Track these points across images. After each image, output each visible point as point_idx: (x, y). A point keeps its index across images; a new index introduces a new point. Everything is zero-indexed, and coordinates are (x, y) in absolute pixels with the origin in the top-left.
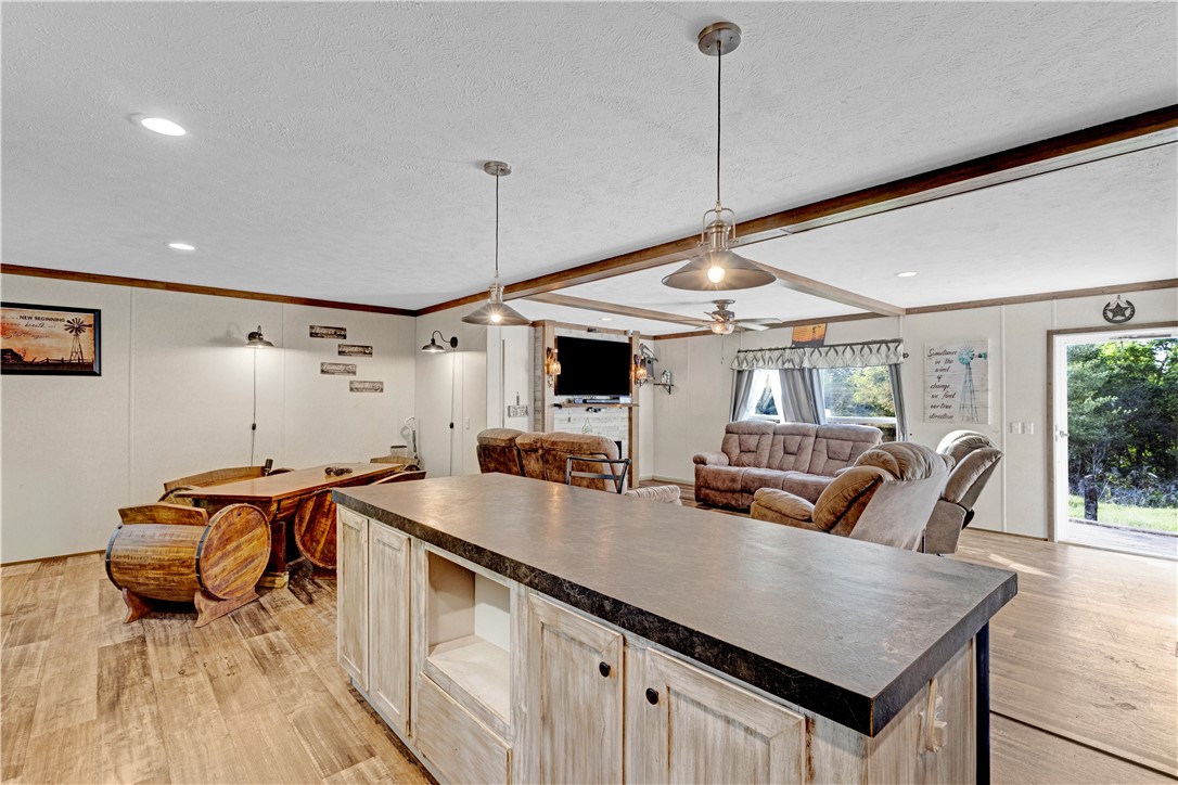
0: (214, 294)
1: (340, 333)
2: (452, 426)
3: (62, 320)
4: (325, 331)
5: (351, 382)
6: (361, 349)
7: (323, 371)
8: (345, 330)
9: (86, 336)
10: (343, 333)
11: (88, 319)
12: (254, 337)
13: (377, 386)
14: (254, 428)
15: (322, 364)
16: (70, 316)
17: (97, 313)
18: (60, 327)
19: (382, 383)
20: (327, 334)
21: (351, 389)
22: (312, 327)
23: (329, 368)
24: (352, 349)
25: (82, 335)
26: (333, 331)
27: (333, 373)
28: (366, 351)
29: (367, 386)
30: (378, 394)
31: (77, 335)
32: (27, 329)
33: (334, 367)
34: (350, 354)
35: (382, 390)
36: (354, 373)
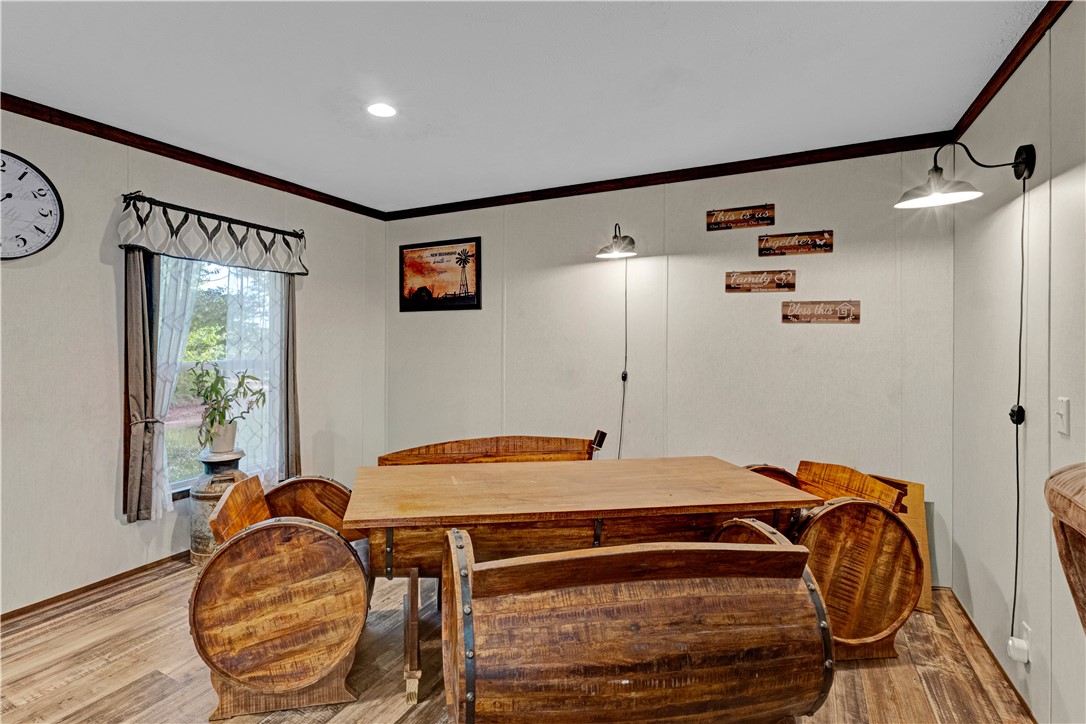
1: (762, 215)
2: (1018, 416)
3: (454, 253)
4: (732, 217)
5: (785, 305)
6: (805, 239)
7: (729, 288)
8: (772, 207)
9: (471, 265)
10: (767, 214)
11: (470, 248)
13: (844, 310)
14: (624, 378)
15: (729, 275)
16: (460, 248)
17: (477, 241)
18: (453, 261)
19: (857, 304)
20: (737, 222)
21: (785, 318)
22: (710, 214)
23: (741, 280)
24: (786, 242)
25: (467, 266)
26: (748, 213)
27: (749, 290)
28: (818, 242)
29: (819, 310)
30: (847, 327)
31: (464, 267)
32: (434, 266)
33: (751, 279)
34: (781, 251)
35: (856, 319)
36: (791, 286)
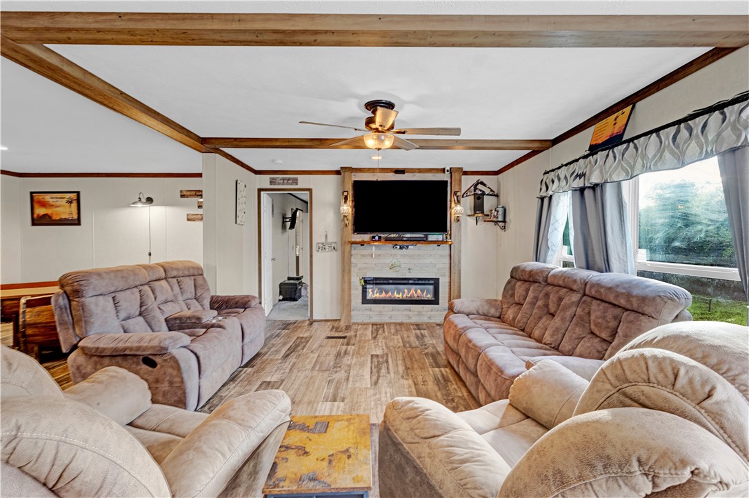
0: (128, 177)
1: (198, 194)
3: (65, 198)
4: (189, 193)
7: (188, 219)
8: (201, 191)
9: (74, 205)
10: (200, 193)
11: (75, 196)
12: (150, 200)
14: (150, 254)
15: (188, 215)
16: (68, 196)
17: (78, 193)
18: (64, 202)
20: (190, 195)
22: (181, 191)
23: (192, 217)
25: (72, 205)
26: (194, 193)
27: (194, 221)
31: (70, 205)
32: (52, 203)
33: (195, 217)
